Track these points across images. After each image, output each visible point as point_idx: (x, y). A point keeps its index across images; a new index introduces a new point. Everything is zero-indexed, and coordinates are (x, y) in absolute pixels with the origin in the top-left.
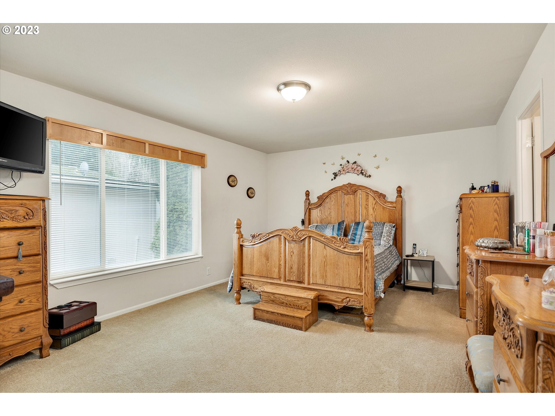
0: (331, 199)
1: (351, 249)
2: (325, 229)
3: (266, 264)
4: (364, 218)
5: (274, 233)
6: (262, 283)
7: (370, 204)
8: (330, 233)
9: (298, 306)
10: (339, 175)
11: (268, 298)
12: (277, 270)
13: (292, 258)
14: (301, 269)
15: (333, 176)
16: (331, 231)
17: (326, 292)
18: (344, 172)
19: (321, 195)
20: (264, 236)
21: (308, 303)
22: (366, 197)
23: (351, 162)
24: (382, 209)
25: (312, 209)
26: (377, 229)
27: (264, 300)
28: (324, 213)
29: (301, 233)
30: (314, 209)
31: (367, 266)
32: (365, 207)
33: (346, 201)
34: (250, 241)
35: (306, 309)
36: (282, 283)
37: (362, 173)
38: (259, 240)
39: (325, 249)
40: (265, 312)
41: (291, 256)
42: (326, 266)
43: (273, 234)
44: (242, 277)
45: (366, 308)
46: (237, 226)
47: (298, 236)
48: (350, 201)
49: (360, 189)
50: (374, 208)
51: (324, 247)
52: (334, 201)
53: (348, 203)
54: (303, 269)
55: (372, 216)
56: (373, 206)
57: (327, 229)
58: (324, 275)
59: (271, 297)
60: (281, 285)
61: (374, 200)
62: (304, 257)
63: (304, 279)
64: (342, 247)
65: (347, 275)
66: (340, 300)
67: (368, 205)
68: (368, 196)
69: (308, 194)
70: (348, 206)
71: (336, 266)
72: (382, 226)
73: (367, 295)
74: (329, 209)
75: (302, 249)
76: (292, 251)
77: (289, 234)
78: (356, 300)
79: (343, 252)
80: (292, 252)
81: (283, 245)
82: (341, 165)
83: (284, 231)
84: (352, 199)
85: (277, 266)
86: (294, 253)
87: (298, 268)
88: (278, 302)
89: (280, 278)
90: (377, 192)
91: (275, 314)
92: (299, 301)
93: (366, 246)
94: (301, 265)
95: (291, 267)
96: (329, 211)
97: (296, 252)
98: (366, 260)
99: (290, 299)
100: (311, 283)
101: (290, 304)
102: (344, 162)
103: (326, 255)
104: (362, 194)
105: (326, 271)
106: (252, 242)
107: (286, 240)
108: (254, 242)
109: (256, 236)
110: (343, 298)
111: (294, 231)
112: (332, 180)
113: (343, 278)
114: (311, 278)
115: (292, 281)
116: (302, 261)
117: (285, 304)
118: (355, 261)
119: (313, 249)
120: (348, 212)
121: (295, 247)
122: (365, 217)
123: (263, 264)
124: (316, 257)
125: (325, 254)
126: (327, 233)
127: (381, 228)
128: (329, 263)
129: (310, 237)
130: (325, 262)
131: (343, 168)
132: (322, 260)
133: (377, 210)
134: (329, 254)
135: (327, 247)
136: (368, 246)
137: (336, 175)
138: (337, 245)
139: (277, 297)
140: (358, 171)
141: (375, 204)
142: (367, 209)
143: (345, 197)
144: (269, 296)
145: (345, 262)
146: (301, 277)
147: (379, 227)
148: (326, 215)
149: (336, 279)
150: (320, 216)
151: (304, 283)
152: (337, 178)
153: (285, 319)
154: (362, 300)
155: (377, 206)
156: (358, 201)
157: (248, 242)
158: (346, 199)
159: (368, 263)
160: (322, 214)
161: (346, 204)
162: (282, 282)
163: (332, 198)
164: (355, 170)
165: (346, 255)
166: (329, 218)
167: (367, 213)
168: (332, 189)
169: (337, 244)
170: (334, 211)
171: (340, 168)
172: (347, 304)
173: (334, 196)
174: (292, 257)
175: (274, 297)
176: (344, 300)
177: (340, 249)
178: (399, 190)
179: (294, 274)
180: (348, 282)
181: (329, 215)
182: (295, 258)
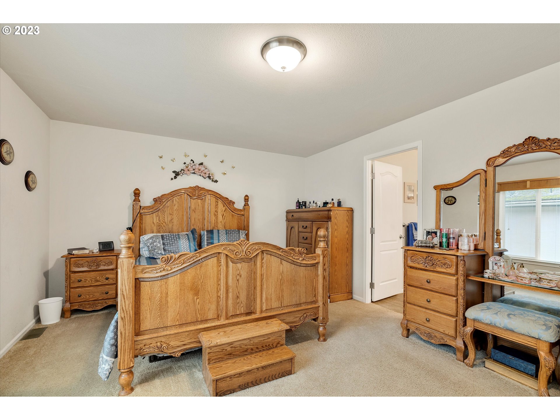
0: (173, 203)
1: (309, 260)
2: (178, 240)
3: (194, 301)
4: (213, 226)
5: (210, 250)
6: (187, 333)
7: (219, 211)
8: (186, 244)
9: (269, 345)
10: (181, 174)
11: (221, 353)
12: (213, 307)
13: (238, 284)
14: (251, 295)
15: (174, 175)
16: (187, 241)
17: (283, 315)
18: (188, 172)
19: (159, 197)
20: (191, 258)
21: (281, 336)
22: (215, 203)
23: (197, 162)
24: (231, 217)
25: (143, 214)
26: (234, 237)
27: (213, 360)
28: (163, 220)
29: (252, 248)
30: (147, 214)
31: (325, 276)
32: (214, 214)
33: (192, 206)
34: (160, 268)
35: (279, 345)
36: (224, 323)
37: (209, 177)
38: (180, 265)
39: (281, 264)
40: (236, 376)
41: (237, 280)
42: (282, 285)
43: (207, 252)
44: (140, 338)
45: (324, 318)
46: (129, 244)
47: (248, 252)
48: (198, 207)
49: (209, 193)
50: (223, 215)
51: (280, 262)
52: (178, 205)
53: (195, 209)
54: (255, 294)
55: (221, 223)
56: (223, 213)
57: (181, 240)
58: (281, 296)
59: (226, 350)
60: (221, 326)
61: (224, 207)
62: (255, 279)
63: (255, 308)
64: (301, 259)
65: (304, 289)
66: (298, 319)
67: (217, 212)
68: (218, 202)
69: (137, 193)
70: (195, 212)
71: (293, 282)
72: (238, 233)
73: (325, 305)
74: (171, 214)
75: (253, 269)
76: (238, 273)
77: (235, 250)
78: (312, 314)
79: (299, 264)
80: (238, 275)
81: (223, 267)
82: (185, 163)
83: (227, 246)
84: (200, 205)
85: (214, 299)
86: (242, 276)
87: (248, 295)
88: (238, 353)
89: (218, 318)
90: (227, 198)
91: (253, 371)
92: (270, 338)
93: (324, 255)
94: (252, 290)
95: (238, 297)
96: (170, 217)
97: (244, 274)
98: (324, 270)
99: (256, 341)
100: (264, 309)
101: (257, 348)
102: (188, 161)
103: (283, 271)
104: (211, 200)
105: (282, 291)
106: (164, 270)
107: (229, 260)
108: (170, 270)
109: (175, 259)
110: (300, 315)
111: (243, 246)
112: (172, 179)
113: (300, 294)
114: (264, 304)
115: (237, 315)
116: (253, 284)
117: (249, 351)
118: (311, 272)
119: (268, 266)
120: (195, 219)
121: (243, 268)
122: (214, 224)
123: (187, 303)
124: (271, 275)
125: (281, 270)
126: (182, 244)
127: (237, 236)
128: (286, 280)
129: (262, 252)
130: (281, 280)
131: (187, 167)
132: (278, 278)
133: (226, 217)
134: (285, 270)
135: (284, 262)
136: (325, 255)
137: (177, 174)
138: (296, 258)
139: (236, 346)
140: (205, 173)
141: (224, 211)
142: (216, 216)
143: (192, 202)
144: (224, 349)
145: (302, 276)
146: (252, 307)
147: (235, 234)
148: (166, 222)
149: (293, 297)
150: (157, 223)
151: (254, 313)
152: (179, 177)
153: (268, 371)
154: (318, 311)
155: (226, 213)
156: (206, 207)
157: (155, 272)
158: (193, 204)
159: (326, 272)
160: (159, 221)
161: (193, 210)
162: (222, 321)
163: (174, 201)
164: (202, 172)
165: (303, 267)
166: (170, 226)
167: (216, 220)
168: (176, 191)
169: (296, 256)
170: (177, 217)
171: (183, 167)
172: (304, 320)
173: (177, 199)
174: (238, 282)
175: (232, 347)
176: (301, 318)
177: (299, 261)
178: (247, 199)
179: (242, 305)
180: (305, 296)
181: (170, 222)
182: (243, 282)
